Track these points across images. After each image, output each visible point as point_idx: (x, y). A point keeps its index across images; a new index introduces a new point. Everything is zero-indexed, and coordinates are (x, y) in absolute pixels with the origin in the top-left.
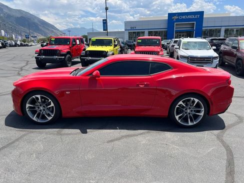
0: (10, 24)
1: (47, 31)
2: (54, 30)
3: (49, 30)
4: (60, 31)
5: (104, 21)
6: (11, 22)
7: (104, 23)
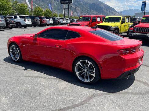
0: (85, 9)
1: (108, 13)
2: (113, 12)
3: (109, 11)
4: (118, 12)
5: (143, 3)
6: (86, 7)
7: (142, 5)
